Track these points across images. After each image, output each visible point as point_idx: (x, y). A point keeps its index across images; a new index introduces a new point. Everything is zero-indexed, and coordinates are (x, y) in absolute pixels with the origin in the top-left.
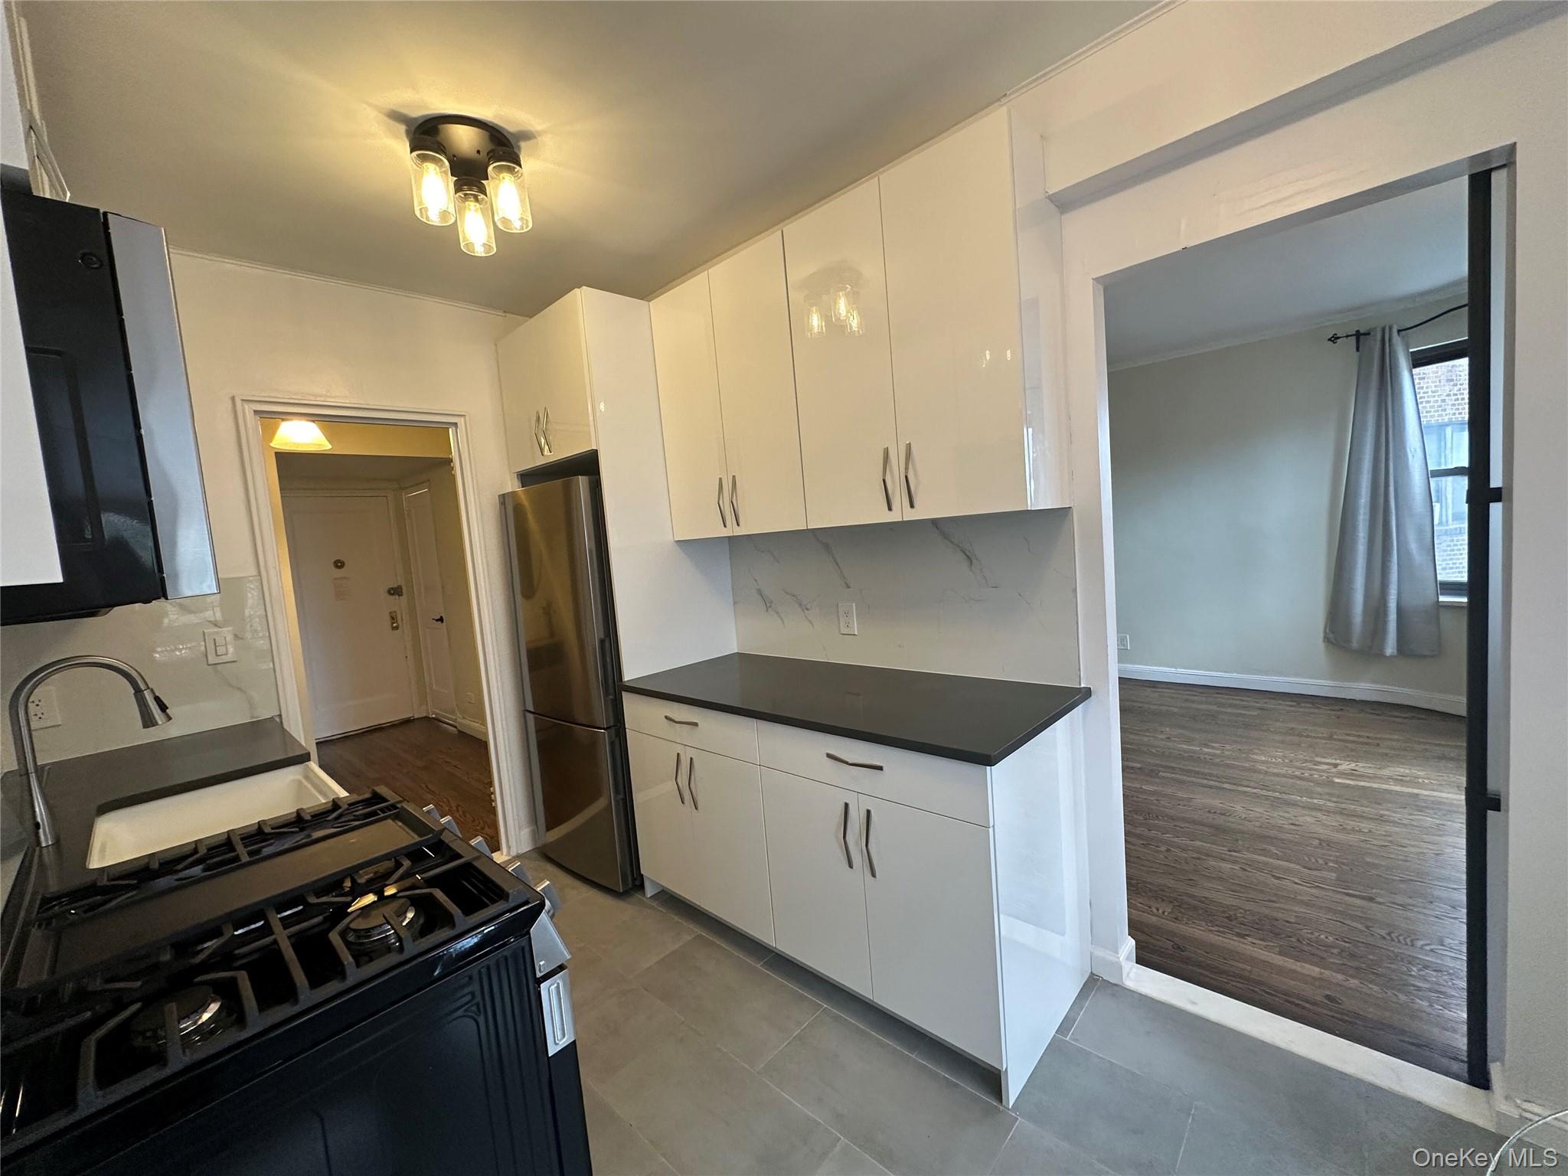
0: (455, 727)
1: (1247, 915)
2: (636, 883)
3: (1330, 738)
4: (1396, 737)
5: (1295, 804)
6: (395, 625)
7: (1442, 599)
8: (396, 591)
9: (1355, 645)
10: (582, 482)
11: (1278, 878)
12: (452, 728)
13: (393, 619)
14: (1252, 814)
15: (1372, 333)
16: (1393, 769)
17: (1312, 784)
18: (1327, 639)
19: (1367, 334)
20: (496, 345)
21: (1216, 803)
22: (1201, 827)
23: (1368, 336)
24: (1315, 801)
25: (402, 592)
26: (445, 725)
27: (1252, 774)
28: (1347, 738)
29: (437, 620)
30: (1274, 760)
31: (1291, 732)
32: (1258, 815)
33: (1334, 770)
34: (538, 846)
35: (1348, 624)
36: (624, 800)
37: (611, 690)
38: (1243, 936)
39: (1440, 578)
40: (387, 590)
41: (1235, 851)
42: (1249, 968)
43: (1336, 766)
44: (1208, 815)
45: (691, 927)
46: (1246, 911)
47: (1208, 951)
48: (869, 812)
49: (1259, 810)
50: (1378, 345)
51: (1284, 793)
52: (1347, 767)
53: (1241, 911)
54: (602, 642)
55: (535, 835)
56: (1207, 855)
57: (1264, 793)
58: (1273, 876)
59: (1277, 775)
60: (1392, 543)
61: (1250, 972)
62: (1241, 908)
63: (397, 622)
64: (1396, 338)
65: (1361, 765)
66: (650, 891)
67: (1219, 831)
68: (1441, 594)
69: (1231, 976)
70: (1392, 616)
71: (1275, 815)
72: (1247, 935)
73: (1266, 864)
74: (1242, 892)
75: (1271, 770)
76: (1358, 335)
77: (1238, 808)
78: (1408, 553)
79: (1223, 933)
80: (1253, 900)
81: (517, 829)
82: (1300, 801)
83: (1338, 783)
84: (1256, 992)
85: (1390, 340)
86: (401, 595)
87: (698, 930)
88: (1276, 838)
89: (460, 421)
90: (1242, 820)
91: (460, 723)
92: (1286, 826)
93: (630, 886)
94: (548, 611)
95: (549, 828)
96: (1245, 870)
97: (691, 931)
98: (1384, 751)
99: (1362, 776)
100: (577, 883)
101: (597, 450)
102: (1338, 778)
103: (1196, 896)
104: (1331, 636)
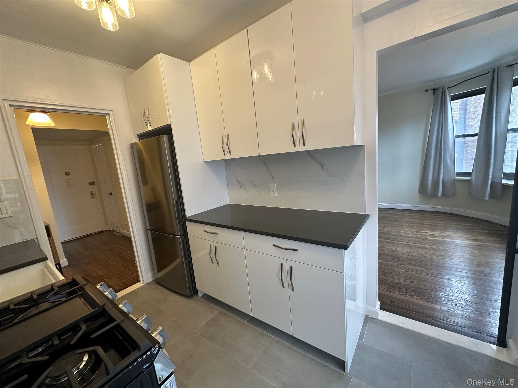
0: (120, 233)
1: (411, 288)
2: (195, 292)
3: (423, 224)
4: (443, 223)
5: (417, 247)
6: (93, 196)
7: (456, 178)
8: (92, 184)
9: (428, 193)
10: (165, 138)
11: (418, 273)
12: (119, 234)
13: (92, 194)
14: (405, 251)
15: (439, 89)
16: (444, 233)
17: (421, 240)
18: (420, 192)
19: (437, 89)
20: (124, 81)
21: (392, 248)
22: (390, 257)
23: (438, 90)
24: (423, 245)
25: (95, 184)
26: (116, 233)
27: (402, 237)
28: (428, 223)
29: (110, 194)
30: (407, 232)
31: (410, 222)
32: (407, 251)
33: (426, 235)
34: (155, 279)
35: (427, 187)
36: (189, 262)
37: (182, 220)
38: (412, 296)
39: (456, 171)
40: (88, 183)
41: (402, 265)
42: (417, 308)
43: (427, 233)
44: (391, 252)
45: (218, 308)
46: (411, 286)
47: (402, 302)
48: (291, 267)
49: (407, 250)
50: (441, 93)
51: (413, 243)
52: (430, 233)
53: (410, 286)
54: (177, 202)
55: (153, 275)
56: (394, 267)
57: (407, 243)
58: (417, 273)
59: (409, 237)
60: (442, 160)
61: (418, 309)
62: (409, 285)
63: (94, 195)
64: (447, 91)
65: (434, 232)
66: (200, 295)
67: (396, 257)
68: (456, 176)
69: (412, 311)
70: (441, 184)
71: (412, 251)
72: (413, 295)
73: (413, 268)
74: (408, 279)
75: (407, 236)
76: (434, 89)
77: (400, 249)
78: (447, 163)
79: (405, 295)
80: (412, 282)
81: (146, 273)
82: (418, 246)
83: (429, 239)
84: (421, 317)
85: (445, 91)
86: (95, 185)
87: (220, 309)
88: (414, 259)
89: (111, 113)
90: (402, 253)
91: (122, 232)
92: (416, 255)
93: (192, 293)
94: (154, 189)
95: (159, 271)
96: (407, 271)
97: (217, 310)
98: (440, 227)
99: (436, 236)
100: (171, 293)
101: (171, 124)
102: (428, 237)
103: (394, 282)
104: (421, 190)
